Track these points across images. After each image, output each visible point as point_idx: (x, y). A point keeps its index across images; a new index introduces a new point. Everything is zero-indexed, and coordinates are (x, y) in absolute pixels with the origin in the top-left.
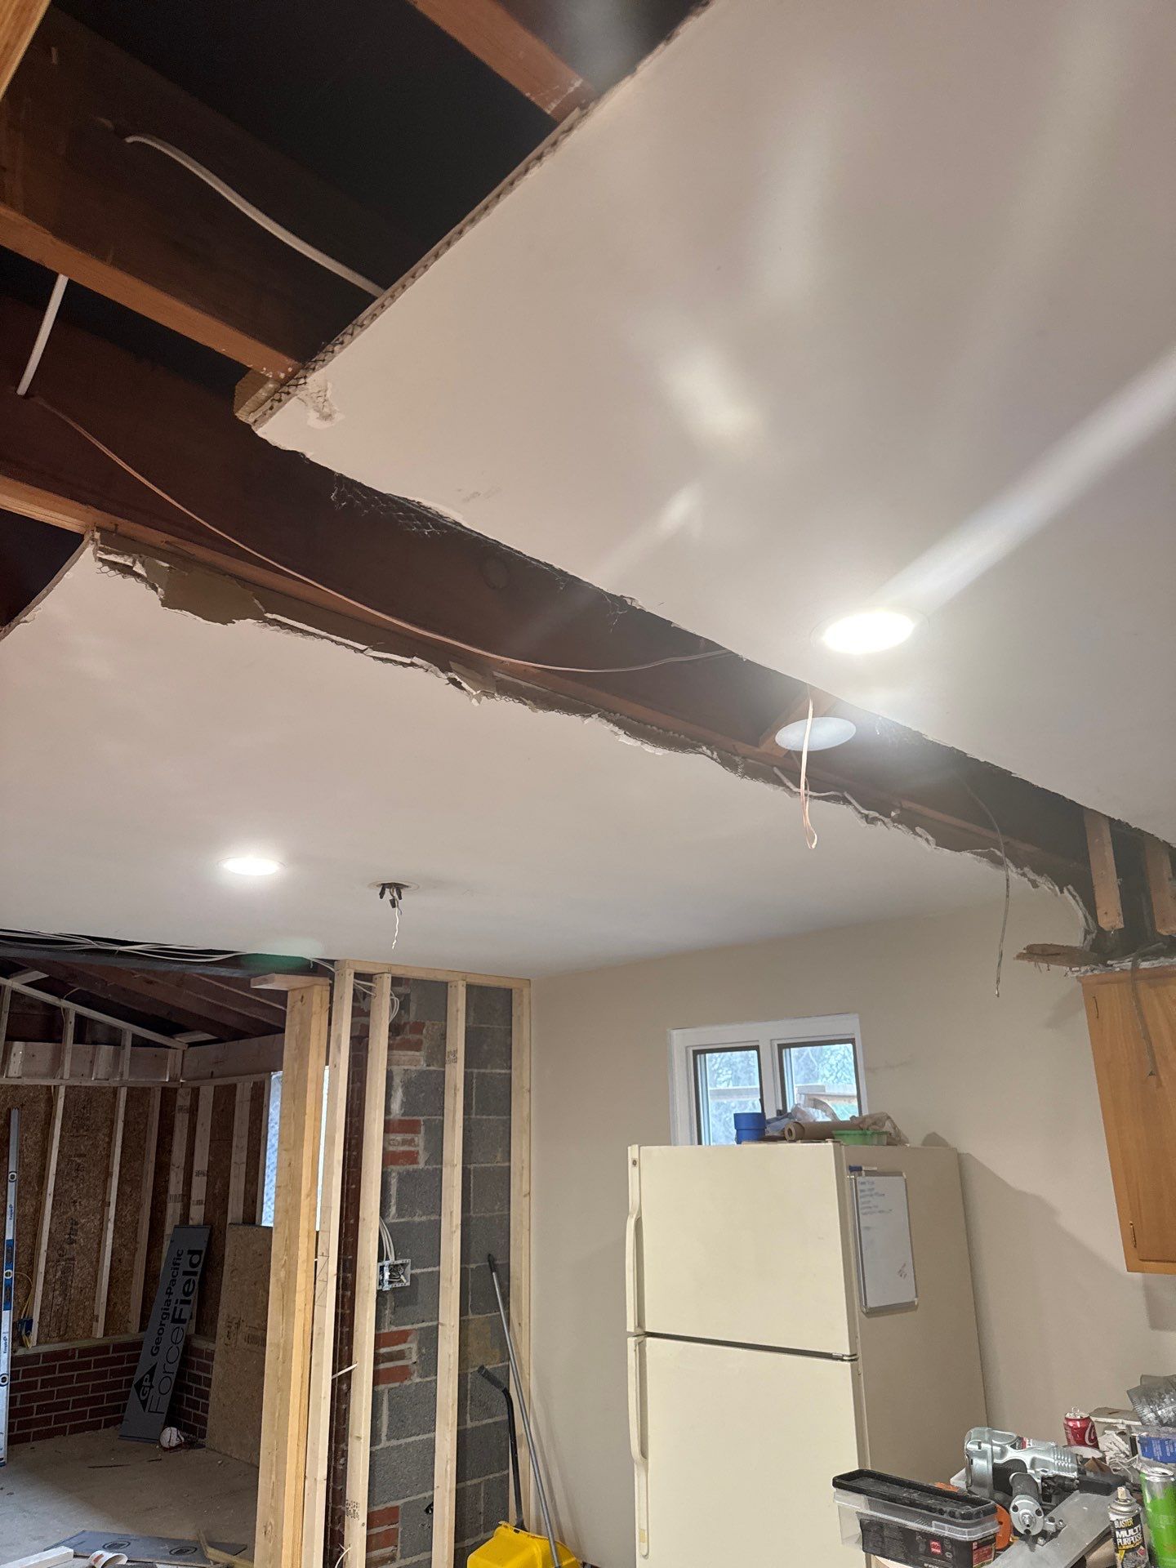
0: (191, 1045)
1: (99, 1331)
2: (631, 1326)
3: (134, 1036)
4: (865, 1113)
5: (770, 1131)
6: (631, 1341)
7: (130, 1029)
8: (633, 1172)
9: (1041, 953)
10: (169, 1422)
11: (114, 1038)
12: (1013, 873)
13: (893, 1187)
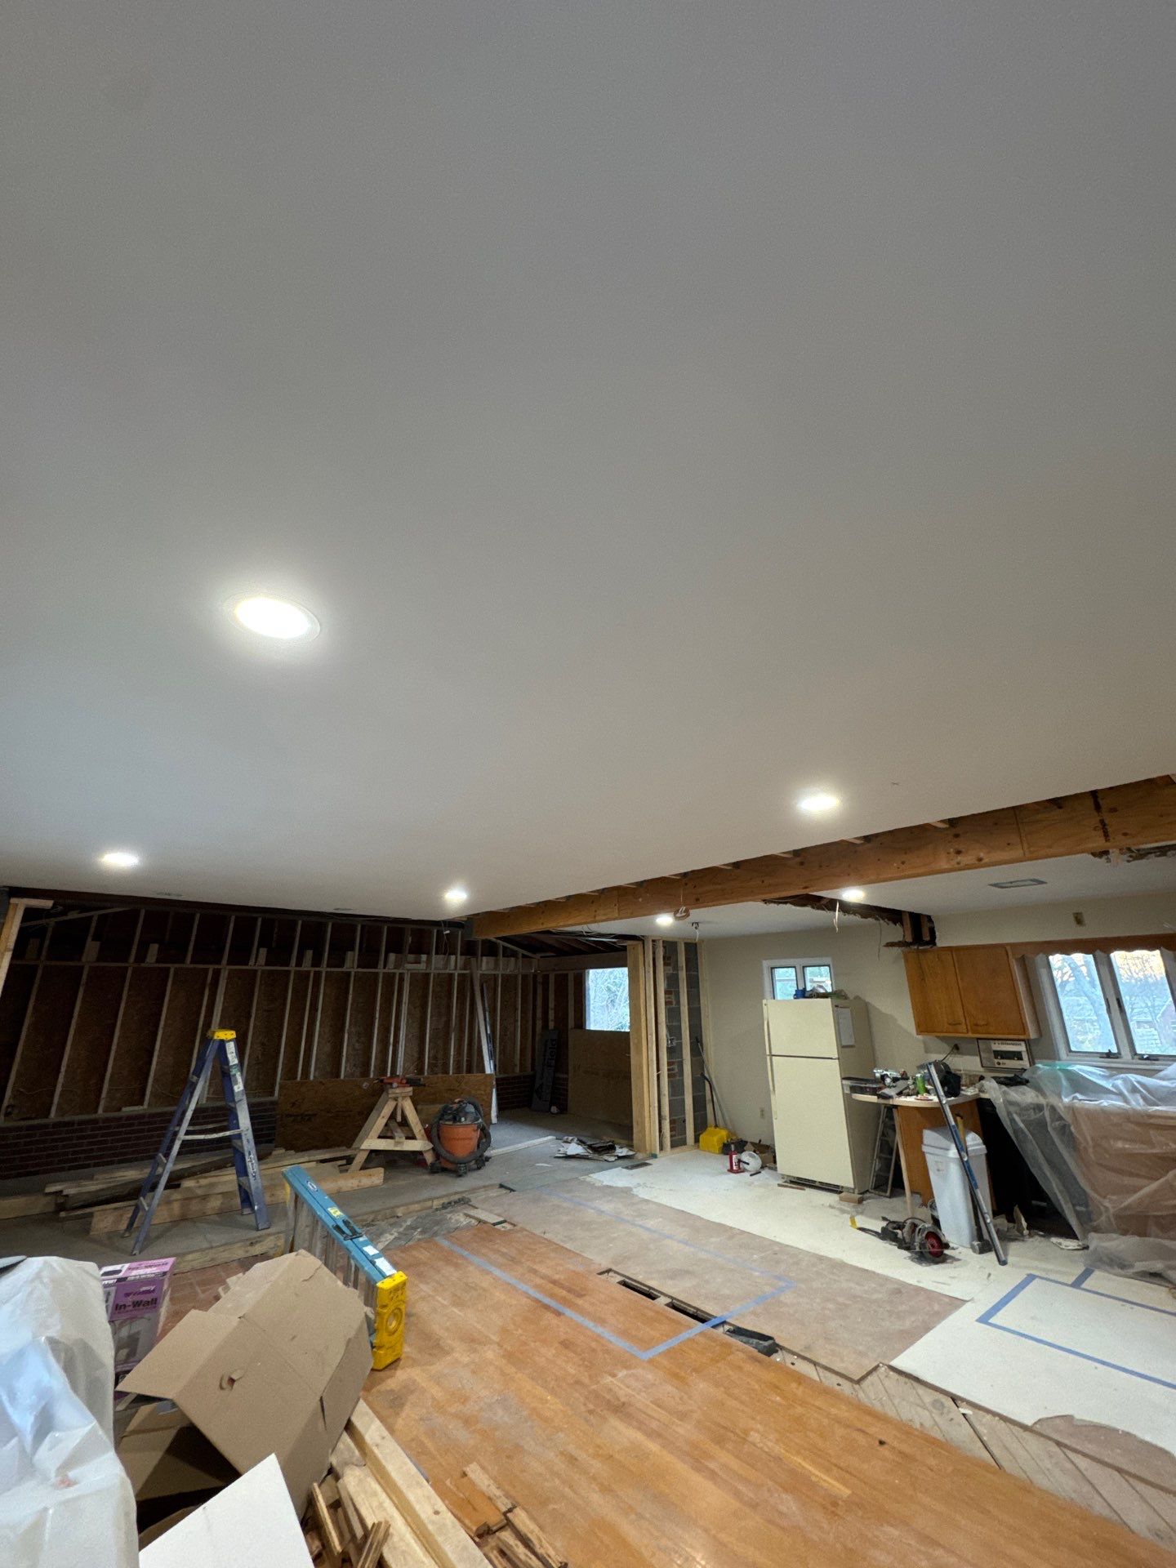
0: (541, 957)
1: (517, 1070)
2: (768, 1053)
3: (523, 954)
4: (835, 989)
5: (807, 995)
6: (768, 1058)
7: (521, 951)
8: (765, 1007)
9: (891, 945)
10: (552, 1104)
11: (514, 954)
12: (882, 921)
13: (847, 1011)
